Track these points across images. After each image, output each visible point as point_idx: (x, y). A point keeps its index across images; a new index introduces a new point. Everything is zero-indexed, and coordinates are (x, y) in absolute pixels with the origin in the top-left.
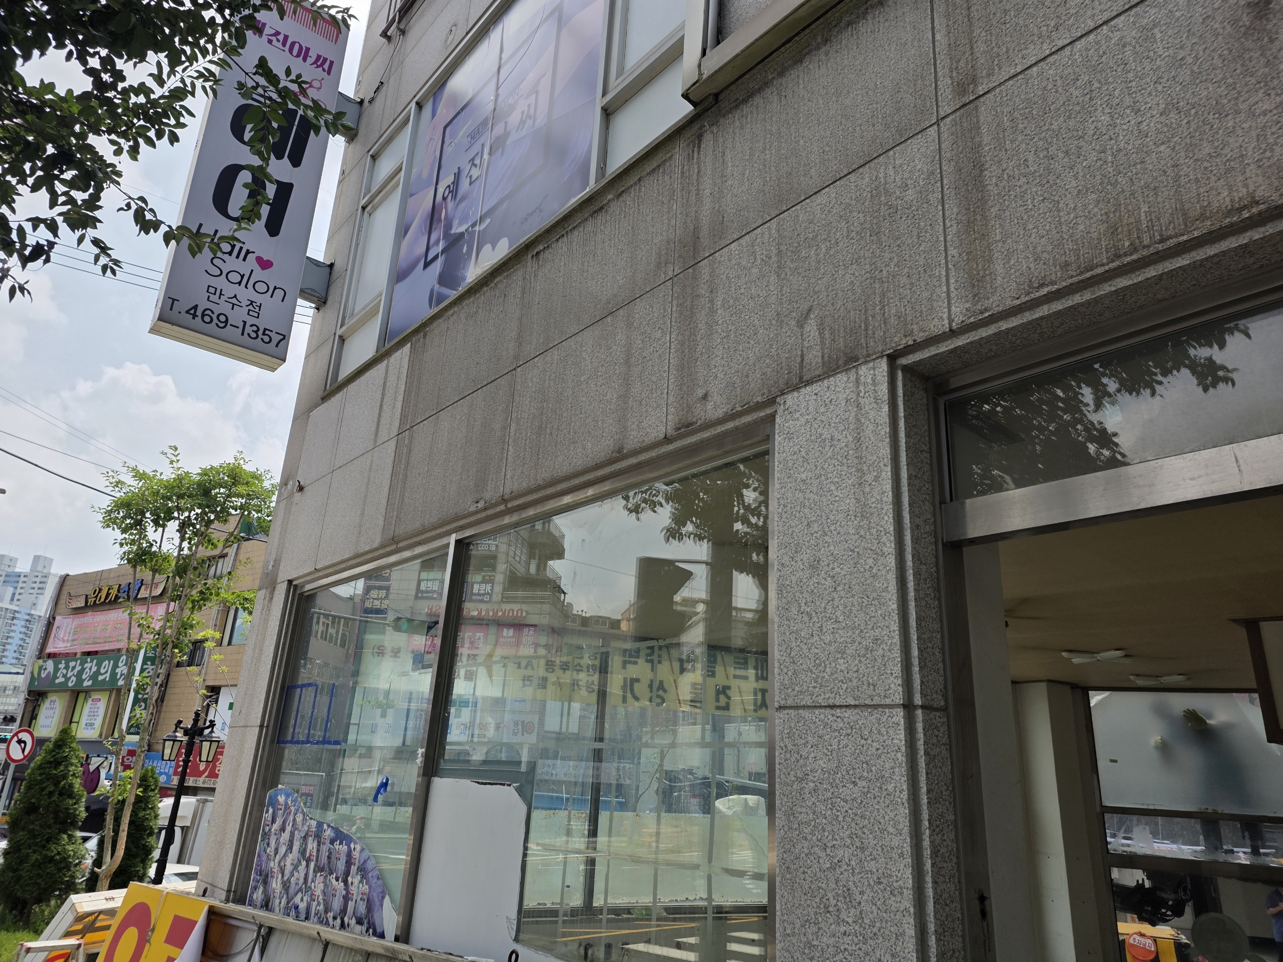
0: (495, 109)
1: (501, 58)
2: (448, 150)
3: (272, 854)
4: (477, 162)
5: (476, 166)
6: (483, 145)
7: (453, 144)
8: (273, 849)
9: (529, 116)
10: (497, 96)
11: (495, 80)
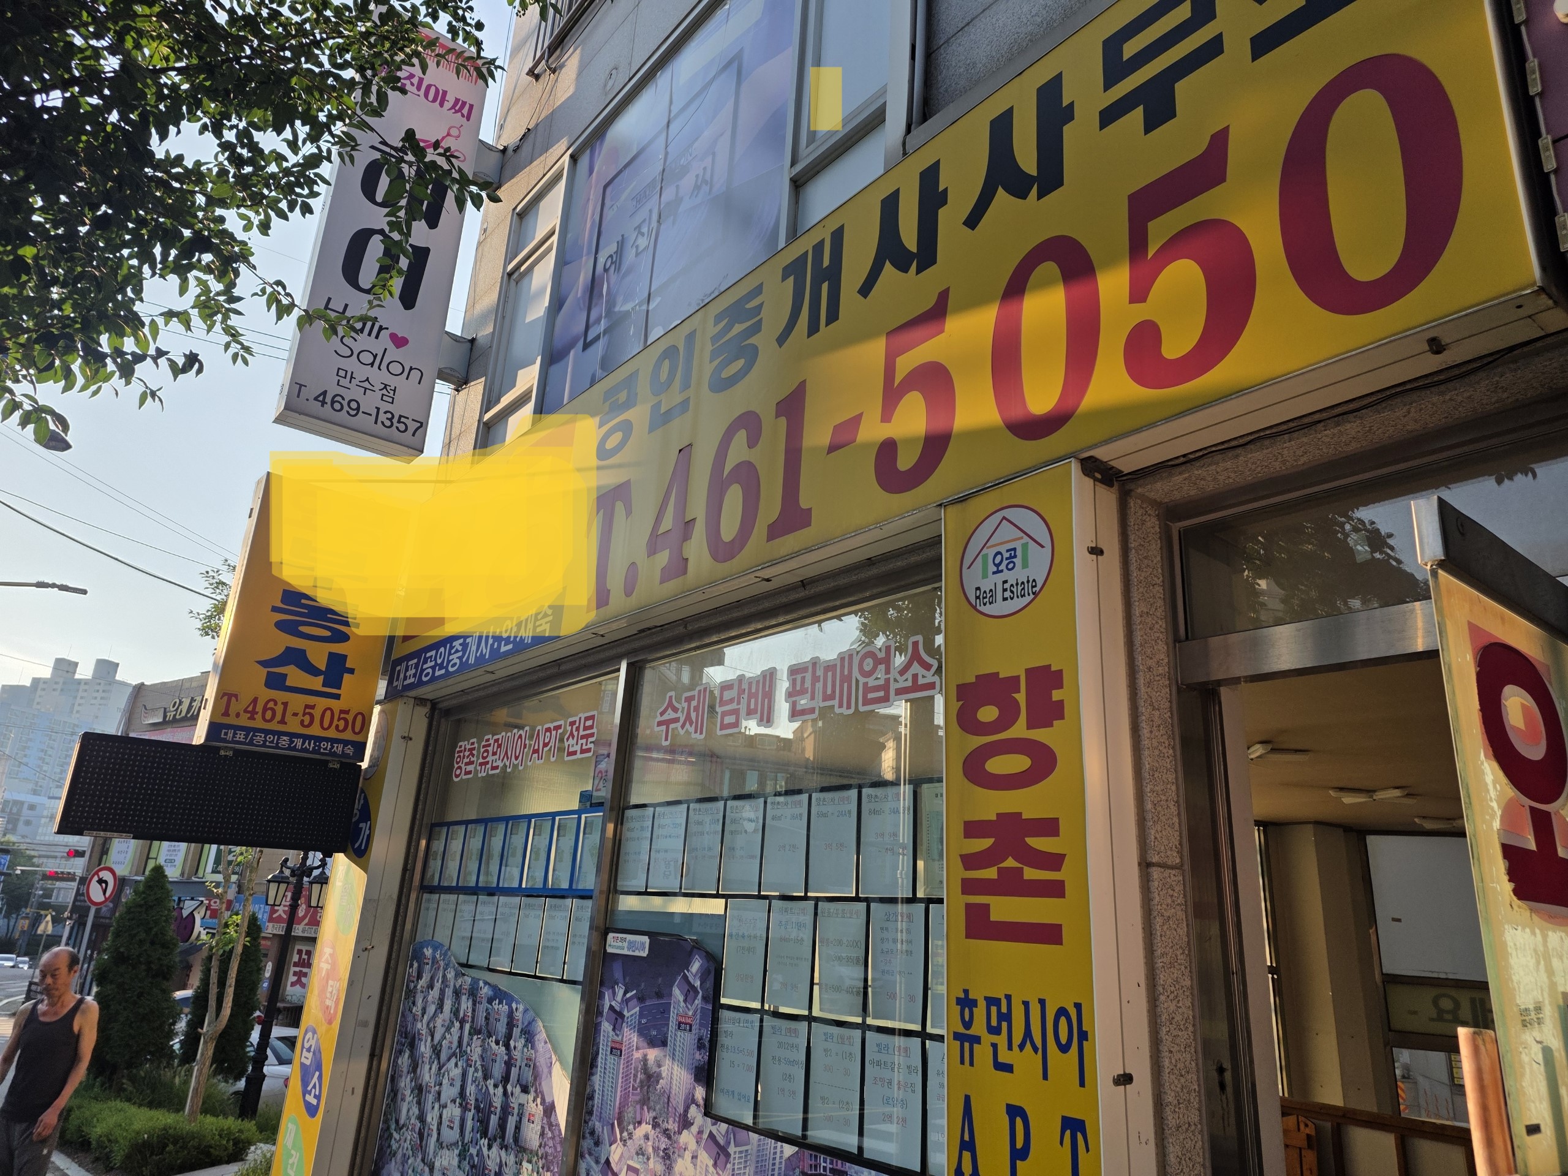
0: (664, 170)
1: (670, 111)
2: (609, 214)
3: (419, 1013)
4: (645, 230)
5: (643, 234)
6: (651, 211)
7: (615, 207)
8: (420, 1008)
9: (705, 182)
10: (667, 154)
11: (664, 135)
